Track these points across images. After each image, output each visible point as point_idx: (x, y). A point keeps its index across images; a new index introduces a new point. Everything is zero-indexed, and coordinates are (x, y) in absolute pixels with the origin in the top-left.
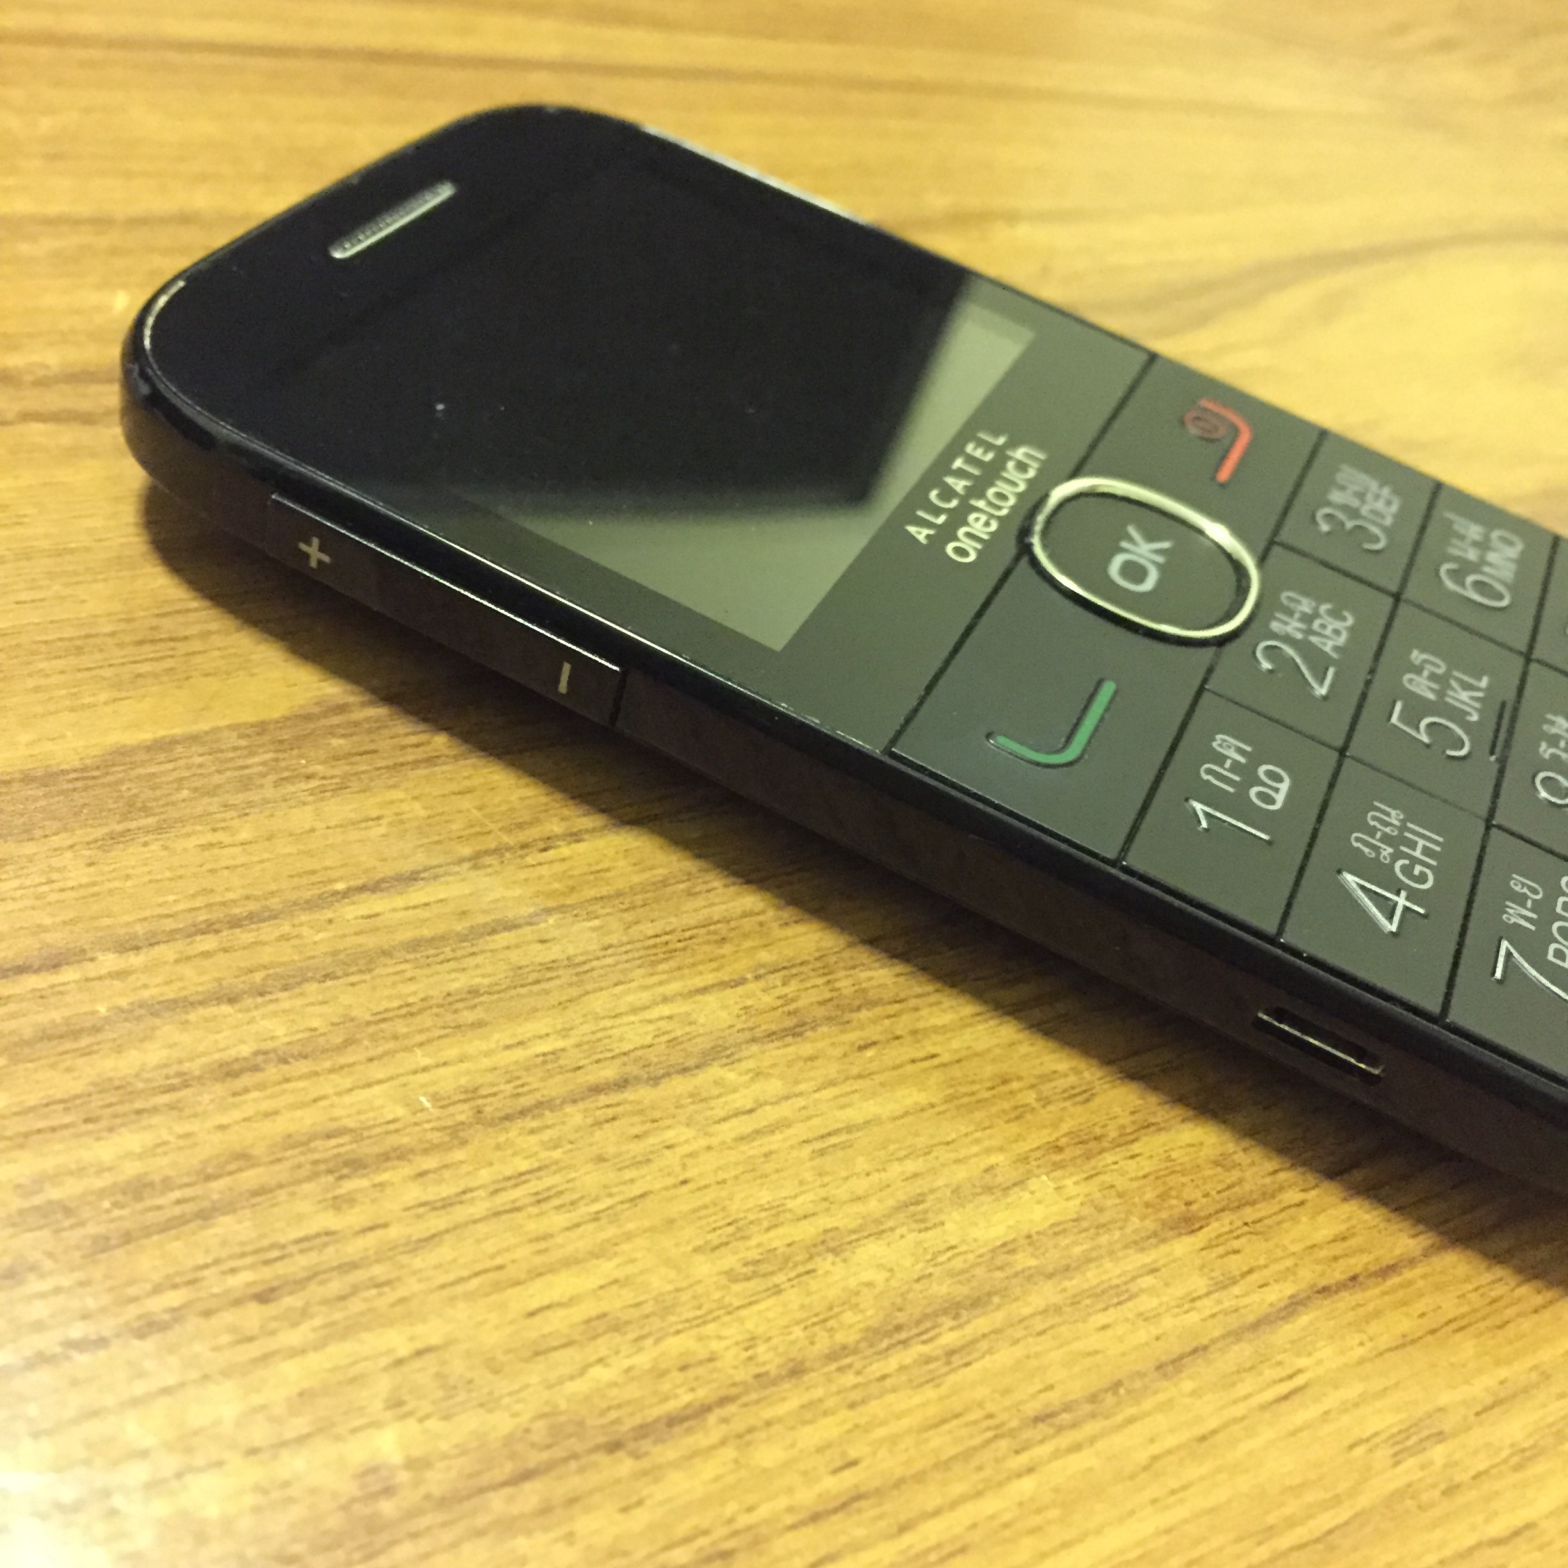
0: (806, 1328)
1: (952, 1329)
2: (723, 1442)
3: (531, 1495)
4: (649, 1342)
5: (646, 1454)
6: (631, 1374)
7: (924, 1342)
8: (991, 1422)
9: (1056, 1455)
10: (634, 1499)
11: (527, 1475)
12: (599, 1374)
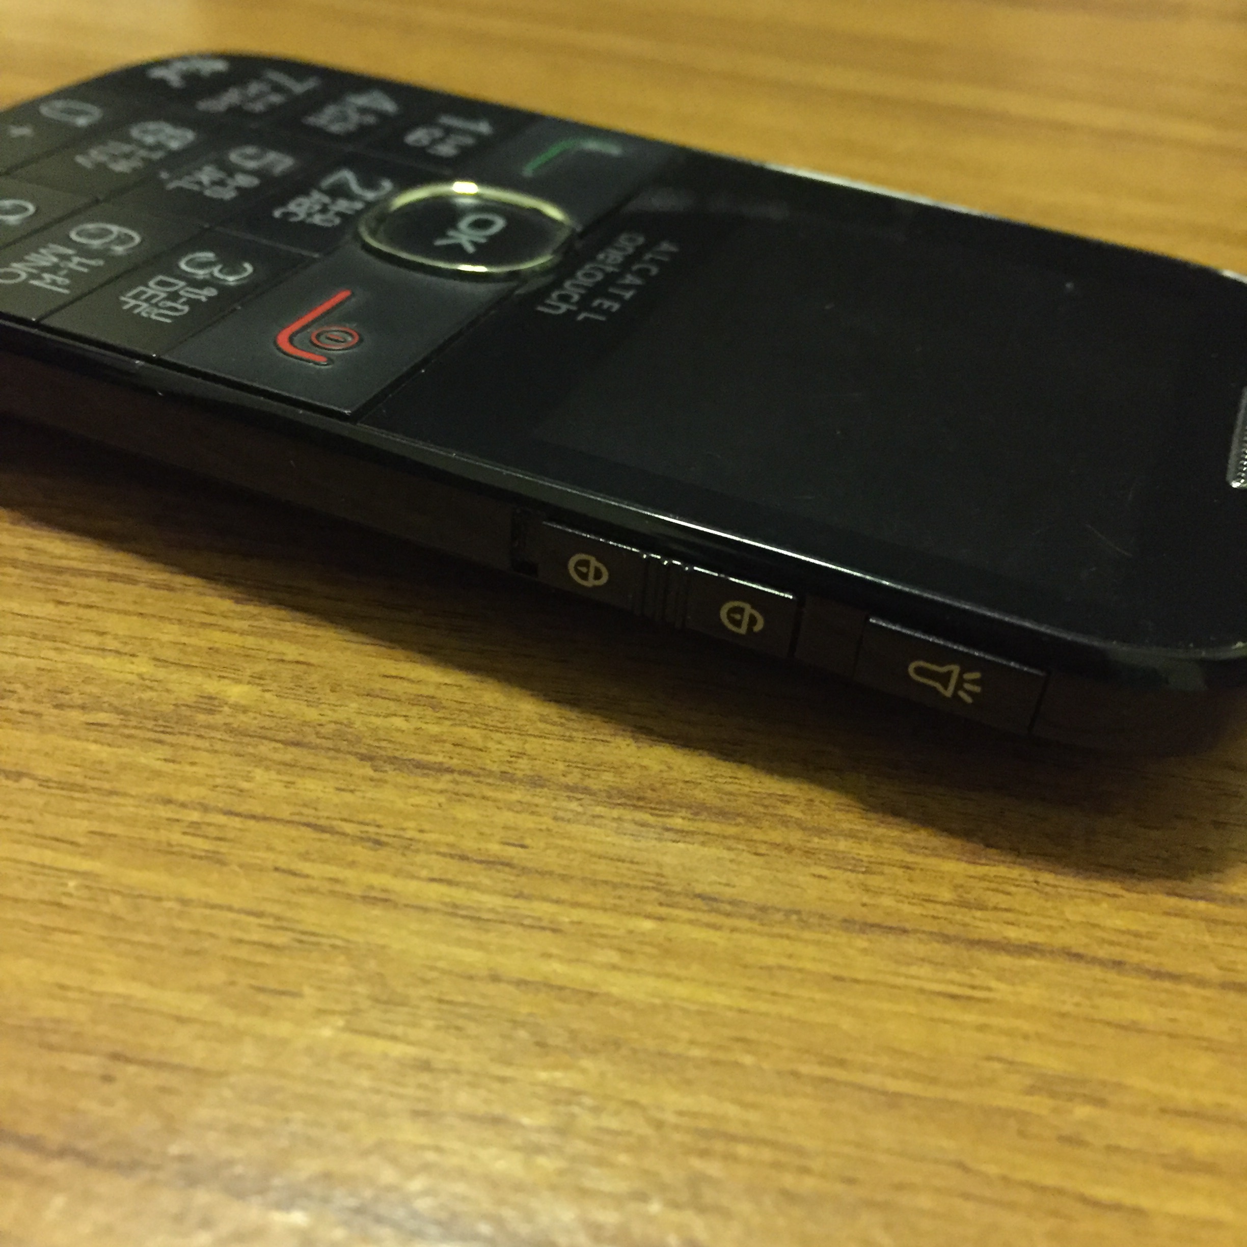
0: (568, 766)
1: (683, 818)
2: (441, 792)
3: (290, 754)
4: (448, 723)
5: (386, 771)
6: (418, 731)
7: (652, 814)
8: (658, 879)
9: (691, 922)
10: (352, 787)
11: (297, 744)
12: (399, 722)
